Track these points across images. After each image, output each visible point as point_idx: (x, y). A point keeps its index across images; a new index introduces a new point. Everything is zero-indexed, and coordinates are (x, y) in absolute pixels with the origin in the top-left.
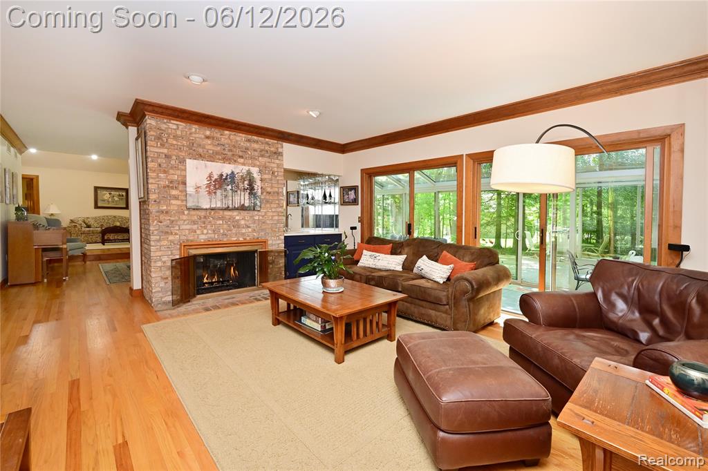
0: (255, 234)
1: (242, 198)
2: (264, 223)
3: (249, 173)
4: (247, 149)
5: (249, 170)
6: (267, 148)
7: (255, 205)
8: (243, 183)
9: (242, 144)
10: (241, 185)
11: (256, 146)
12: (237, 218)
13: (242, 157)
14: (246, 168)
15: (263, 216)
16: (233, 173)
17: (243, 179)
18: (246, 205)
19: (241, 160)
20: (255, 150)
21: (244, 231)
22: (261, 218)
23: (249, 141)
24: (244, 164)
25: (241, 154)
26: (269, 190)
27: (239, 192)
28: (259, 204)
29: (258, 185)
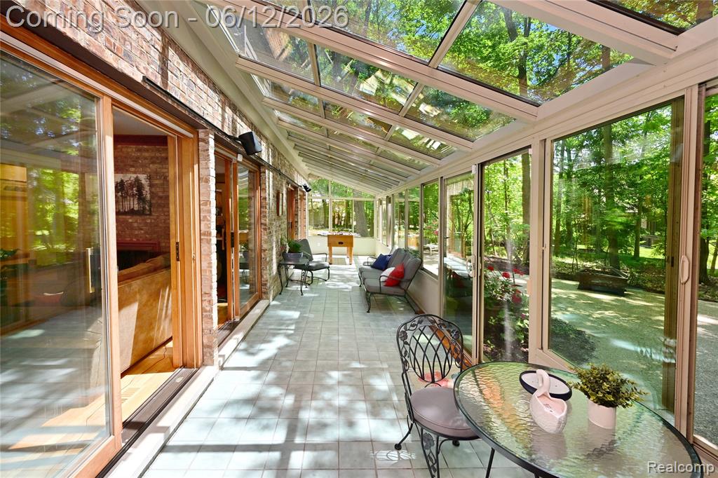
0: (147, 236)
1: (132, 203)
2: (156, 226)
3: (137, 180)
4: (138, 158)
5: (137, 177)
6: (158, 155)
7: (144, 208)
8: (132, 190)
9: (133, 154)
10: (130, 192)
11: (146, 154)
12: (130, 221)
13: (133, 166)
14: (135, 176)
15: (154, 219)
16: (122, 181)
17: (132, 186)
18: (136, 209)
19: (133, 169)
20: (146, 158)
21: (136, 232)
22: (153, 221)
23: (139, 150)
24: (135, 173)
25: (132, 163)
26: (161, 194)
27: (128, 198)
28: (148, 208)
29: (147, 191)
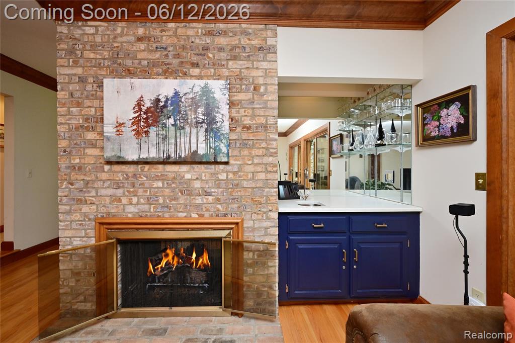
0: (219, 207)
1: (194, 140)
2: (237, 185)
3: (206, 91)
4: (206, 49)
5: (206, 86)
6: (244, 41)
7: (217, 151)
8: (196, 112)
9: (197, 41)
10: (191, 116)
11: (222, 41)
12: (188, 176)
13: (195, 65)
14: (202, 83)
15: (235, 173)
16: (176, 94)
17: (195, 104)
18: (201, 152)
19: (196, 71)
20: (221, 49)
21: (199, 200)
22: (231, 176)
23: (210, 33)
24: (200, 77)
25: (194, 59)
26: (247, 122)
27: (187, 129)
28: (224, 149)
29: (223, 114)
